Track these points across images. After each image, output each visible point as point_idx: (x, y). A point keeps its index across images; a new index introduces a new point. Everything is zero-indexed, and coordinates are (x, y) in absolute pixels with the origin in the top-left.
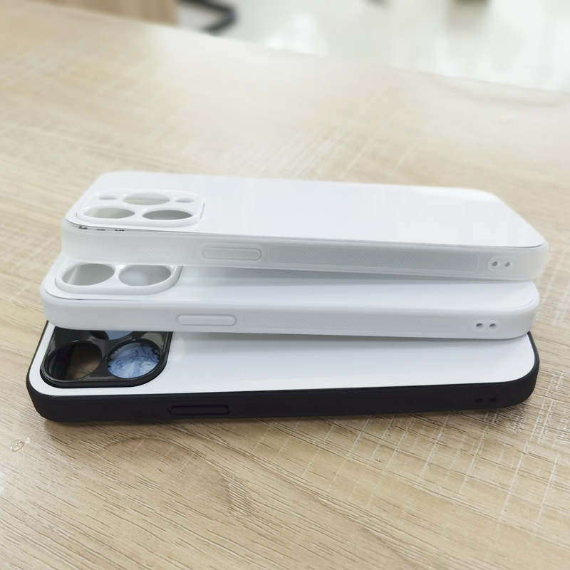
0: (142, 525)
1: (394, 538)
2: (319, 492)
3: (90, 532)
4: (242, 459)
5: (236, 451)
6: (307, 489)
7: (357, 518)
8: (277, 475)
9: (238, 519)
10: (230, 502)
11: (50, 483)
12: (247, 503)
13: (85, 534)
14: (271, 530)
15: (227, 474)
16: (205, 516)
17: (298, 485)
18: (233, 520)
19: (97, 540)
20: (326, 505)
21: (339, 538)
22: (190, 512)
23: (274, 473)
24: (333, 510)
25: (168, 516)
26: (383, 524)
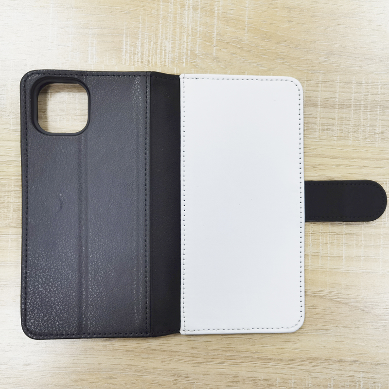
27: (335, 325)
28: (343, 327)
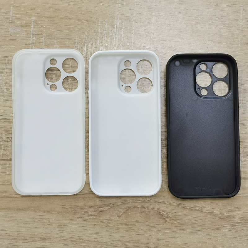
0: (145, 234)
1: (210, 211)
2: (186, 206)
3: (133, 241)
4: (161, 204)
5: (158, 202)
6: (182, 206)
7: (199, 209)
8: (173, 205)
9: (169, 222)
10: (164, 218)
11: (113, 233)
12: (169, 217)
13: (132, 243)
14: (179, 222)
15: (159, 210)
16: (160, 225)
17: (180, 206)
18: (168, 223)
19: (137, 243)
20: (189, 209)
21: (196, 217)
22: (156, 226)
23: (172, 205)
24: (192, 210)
25: (151, 229)
26: (205, 208)
27: (204, 228)
28: (209, 229)
